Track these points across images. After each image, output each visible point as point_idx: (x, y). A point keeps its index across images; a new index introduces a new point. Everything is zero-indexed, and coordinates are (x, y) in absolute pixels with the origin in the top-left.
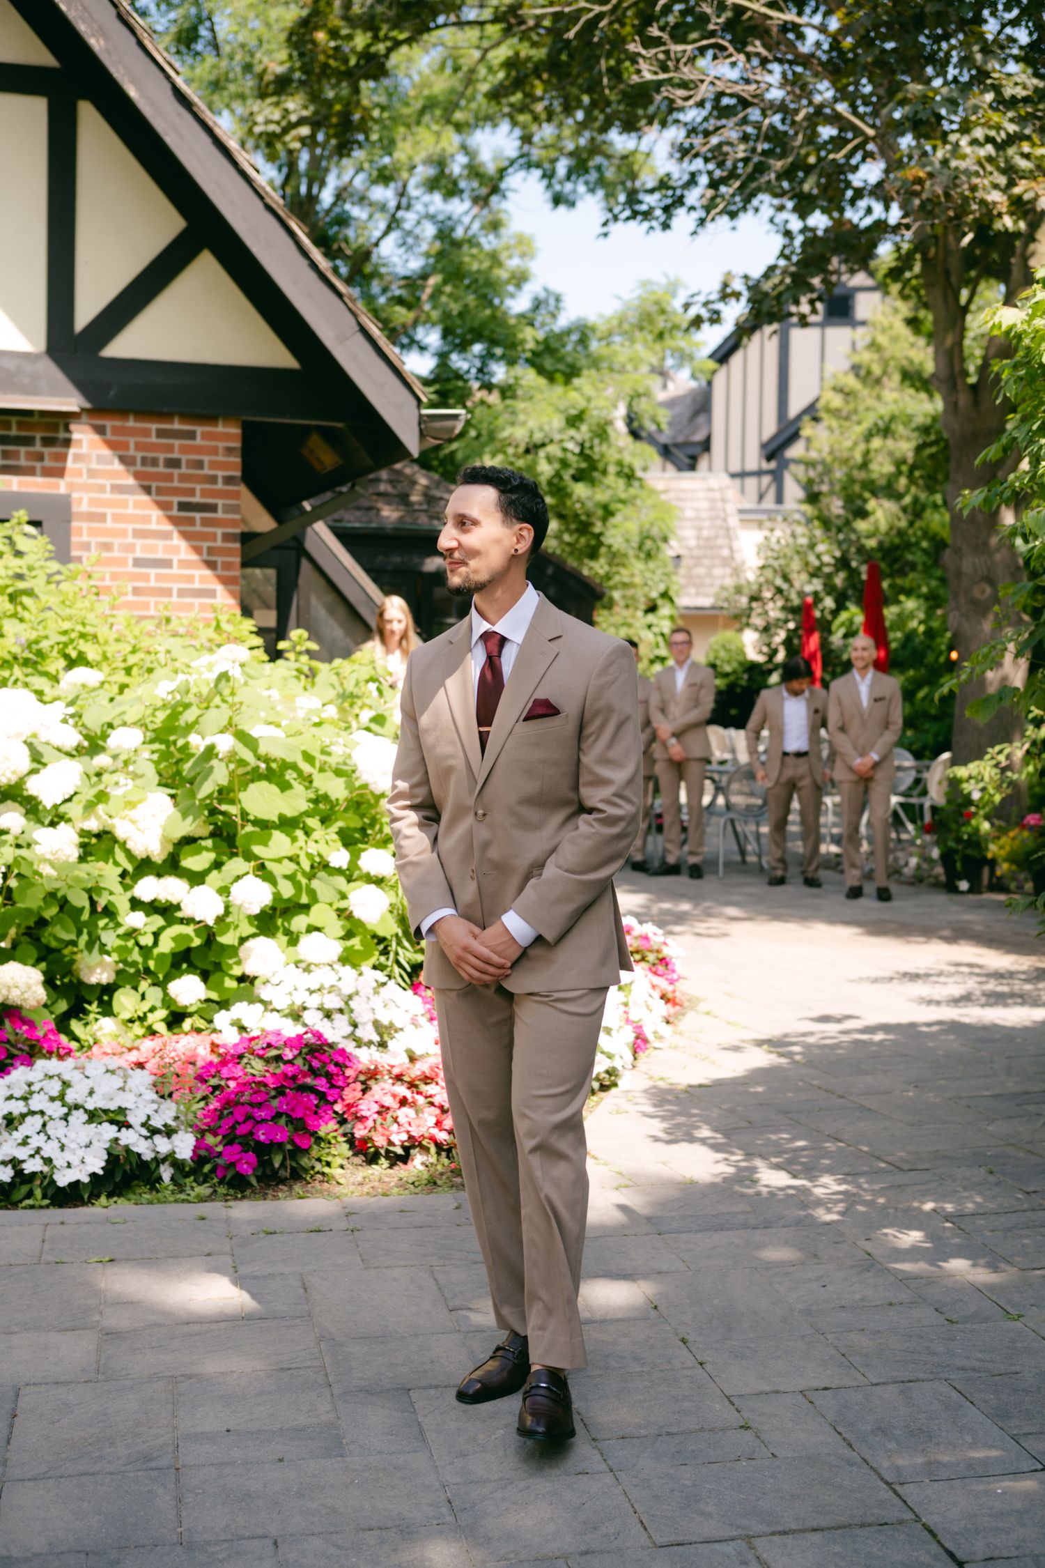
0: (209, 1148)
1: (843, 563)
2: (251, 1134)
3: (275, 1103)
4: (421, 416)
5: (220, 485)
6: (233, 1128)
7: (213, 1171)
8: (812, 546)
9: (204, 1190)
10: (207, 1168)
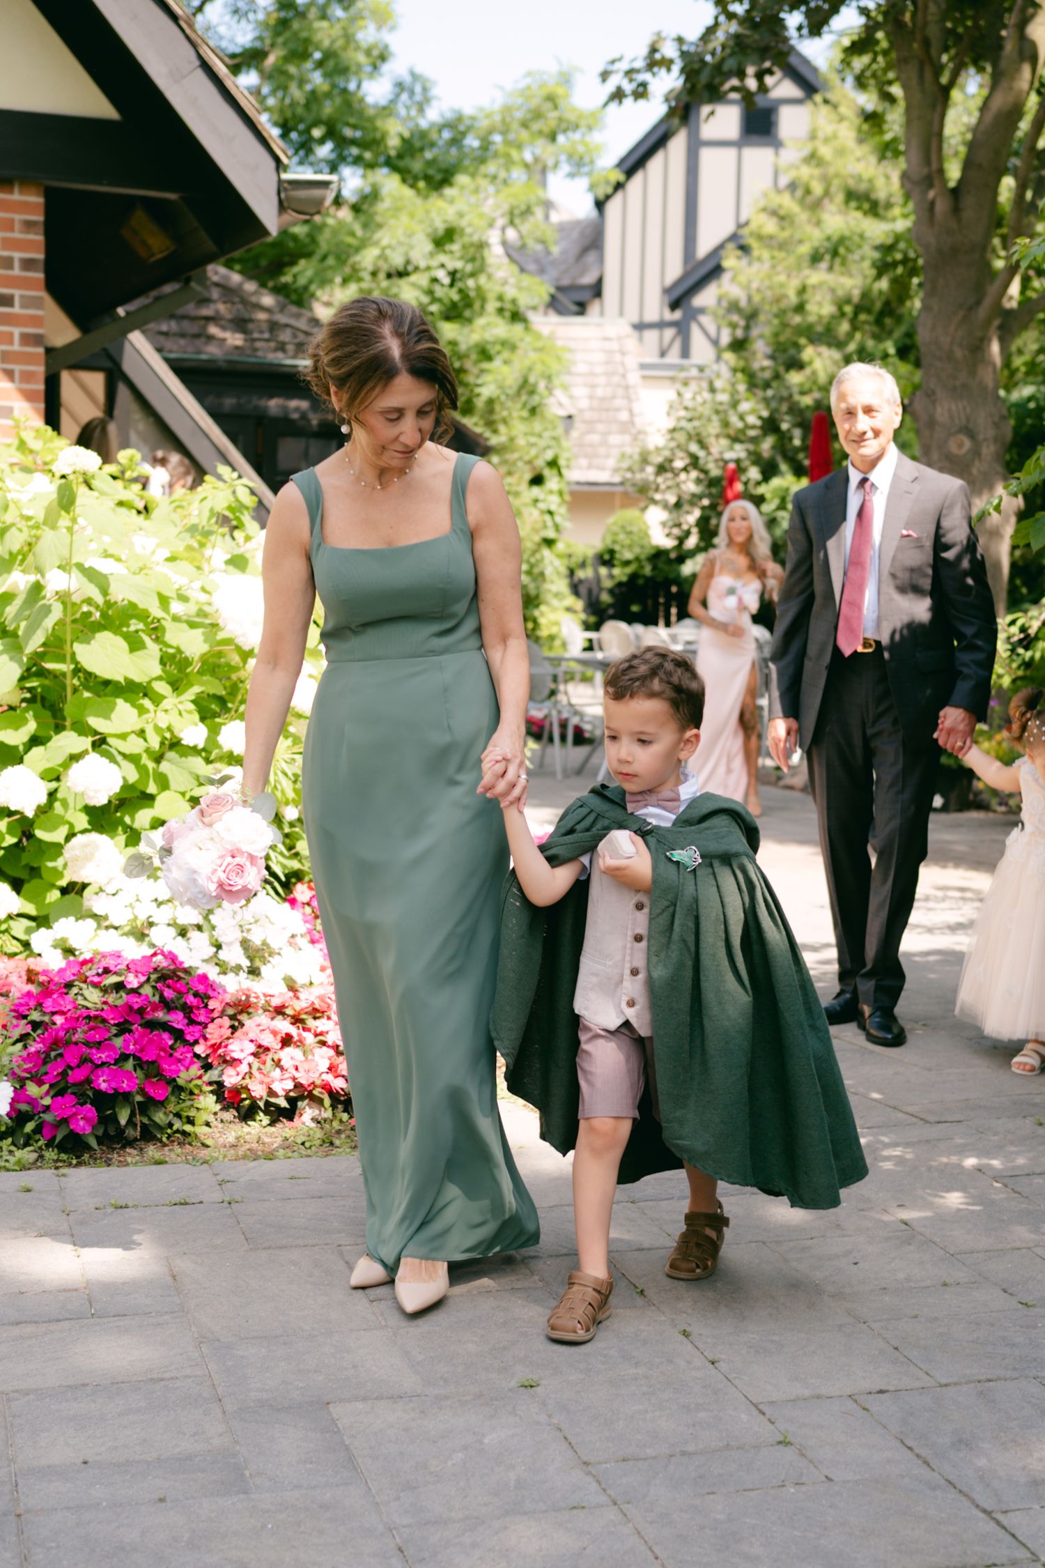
0: (32, 1101)
1: (771, 425)
2: (88, 1081)
3: (118, 1042)
4: (280, 181)
5: (17, 271)
6: (64, 1074)
7: (37, 1130)
8: (735, 404)
9: (27, 1155)
10: (29, 1127)
